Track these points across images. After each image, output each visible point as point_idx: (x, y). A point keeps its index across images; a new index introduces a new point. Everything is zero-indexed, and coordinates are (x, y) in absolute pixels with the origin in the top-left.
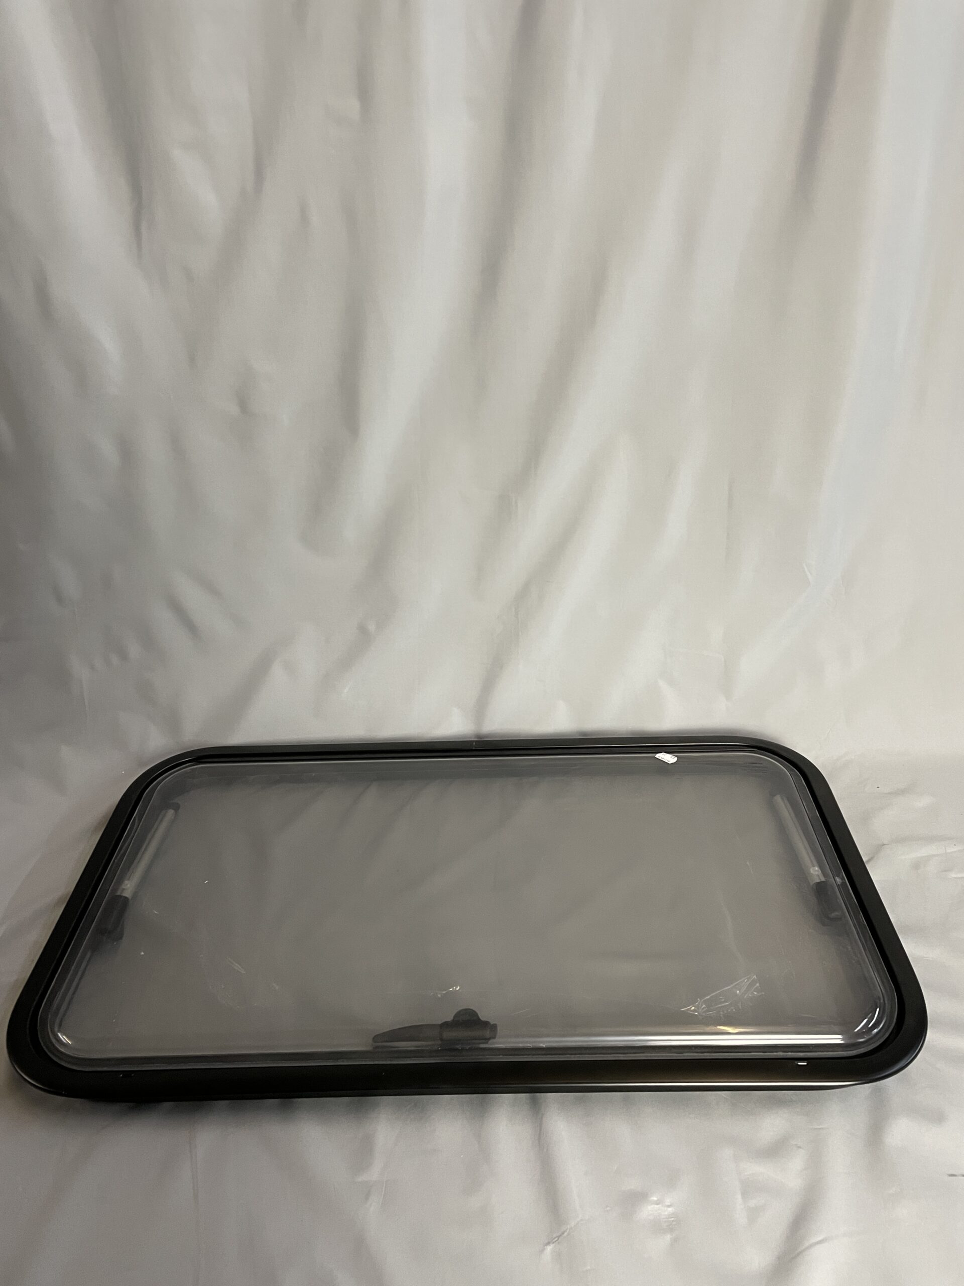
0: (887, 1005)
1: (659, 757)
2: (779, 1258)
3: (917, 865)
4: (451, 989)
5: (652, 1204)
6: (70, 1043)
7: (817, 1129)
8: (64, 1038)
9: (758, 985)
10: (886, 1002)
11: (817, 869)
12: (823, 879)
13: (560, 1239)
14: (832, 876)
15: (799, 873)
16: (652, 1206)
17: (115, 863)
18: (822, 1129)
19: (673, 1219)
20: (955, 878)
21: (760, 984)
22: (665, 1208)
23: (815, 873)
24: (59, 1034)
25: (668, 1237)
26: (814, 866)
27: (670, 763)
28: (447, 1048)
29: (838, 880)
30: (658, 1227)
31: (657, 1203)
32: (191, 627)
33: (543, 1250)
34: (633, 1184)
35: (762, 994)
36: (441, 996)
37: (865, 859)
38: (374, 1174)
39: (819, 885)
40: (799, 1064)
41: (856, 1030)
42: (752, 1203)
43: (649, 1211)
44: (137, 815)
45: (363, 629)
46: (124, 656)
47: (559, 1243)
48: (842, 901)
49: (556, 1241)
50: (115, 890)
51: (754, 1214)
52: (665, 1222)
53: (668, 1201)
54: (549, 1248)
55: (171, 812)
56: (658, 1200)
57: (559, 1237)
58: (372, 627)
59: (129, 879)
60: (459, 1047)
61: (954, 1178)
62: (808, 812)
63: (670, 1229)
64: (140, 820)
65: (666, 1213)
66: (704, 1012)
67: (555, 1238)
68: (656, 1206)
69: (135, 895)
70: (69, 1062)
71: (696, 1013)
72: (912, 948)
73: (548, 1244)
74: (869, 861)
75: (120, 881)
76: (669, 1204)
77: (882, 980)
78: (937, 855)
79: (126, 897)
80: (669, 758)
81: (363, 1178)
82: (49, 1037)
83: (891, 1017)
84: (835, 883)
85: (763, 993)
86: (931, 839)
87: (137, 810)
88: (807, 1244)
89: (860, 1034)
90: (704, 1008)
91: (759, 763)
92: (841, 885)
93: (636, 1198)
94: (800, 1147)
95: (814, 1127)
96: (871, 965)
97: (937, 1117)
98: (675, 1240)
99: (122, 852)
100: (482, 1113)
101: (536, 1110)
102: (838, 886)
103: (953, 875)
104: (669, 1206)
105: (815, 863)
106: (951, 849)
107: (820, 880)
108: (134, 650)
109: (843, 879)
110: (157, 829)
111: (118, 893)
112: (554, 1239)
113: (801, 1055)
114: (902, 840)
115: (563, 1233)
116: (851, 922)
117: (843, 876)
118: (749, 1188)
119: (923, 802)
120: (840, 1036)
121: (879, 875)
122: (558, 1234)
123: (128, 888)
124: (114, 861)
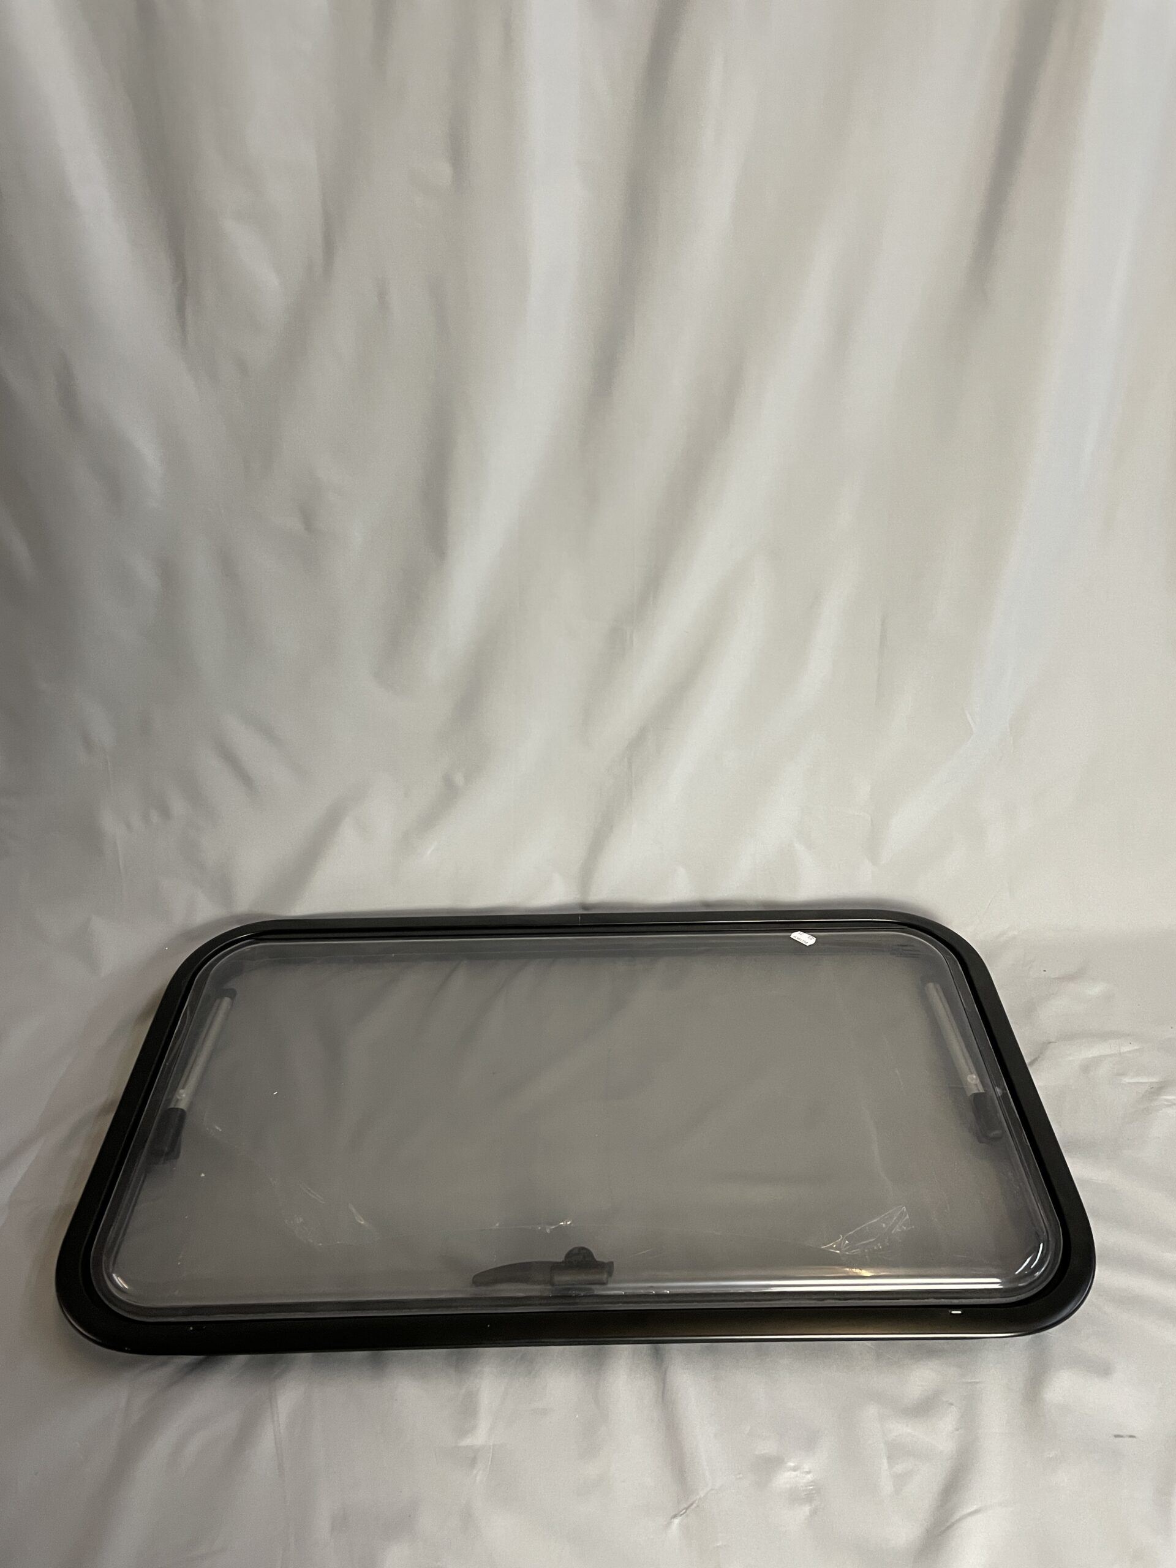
0: (1051, 1243)
1: (795, 937)
2: (927, 1531)
3: (1086, 1068)
4: (562, 1223)
5: (788, 1471)
6: (126, 1287)
7: (970, 1383)
8: (119, 1281)
9: (908, 1217)
10: (1050, 1239)
11: (974, 1077)
12: (982, 1090)
13: (688, 1512)
14: (991, 1085)
15: (955, 1085)
16: (789, 1473)
17: (167, 1067)
18: (977, 1383)
19: (811, 1487)
20: (1129, 1083)
21: (909, 1216)
22: (804, 1475)
23: (973, 1082)
24: (114, 1275)
25: (807, 1509)
26: (972, 1073)
27: (807, 945)
28: (559, 1295)
29: (998, 1090)
30: (795, 1497)
31: (795, 1469)
32: (245, 779)
33: (670, 1523)
34: (767, 1447)
35: (912, 1229)
36: (551, 1231)
37: (1027, 1061)
38: (480, 1437)
39: (977, 1096)
40: (953, 1312)
41: (1017, 1273)
42: (899, 1468)
43: (785, 1479)
44: (188, 1006)
45: (448, 782)
46: (165, 812)
47: (687, 1516)
48: (1002, 1116)
49: (684, 1513)
50: (169, 1101)
51: (901, 1481)
52: (804, 1491)
53: (806, 1468)
54: (676, 1521)
55: (227, 1000)
56: (795, 1467)
57: (687, 1509)
58: (459, 779)
59: (183, 1088)
60: (574, 1293)
61: (1120, 1439)
62: (965, 1007)
63: (809, 1498)
64: (192, 1013)
65: (804, 1481)
66: (846, 1251)
67: (683, 1510)
68: (794, 1473)
69: (191, 1104)
70: (128, 1312)
71: (838, 1252)
72: (1078, 1169)
73: (675, 1516)
74: (1032, 1063)
75: (175, 1089)
76: (807, 1470)
77: (1045, 1212)
78: (1111, 1056)
79: (182, 1110)
80: (806, 939)
81: (467, 1442)
82: (105, 1283)
83: (1056, 1255)
84: (995, 1095)
85: (913, 1227)
86: (1105, 1036)
87: (187, 1002)
88: (957, 1516)
89: (1022, 1276)
90: (848, 1245)
91: (910, 946)
92: (1001, 1096)
93: (769, 1465)
94: (952, 1404)
95: (967, 1381)
96: (1034, 1195)
97: (1104, 1370)
98: (814, 1512)
99: (173, 1055)
100: (598, 1366)
101: (659, 1363)
102: (998, 1098)
103: (1127, 1080)
104: (808, 1473)
105: (973, 1069)
106: (1125, 1049)
107: (979, 1090)
108: (178, 806)
109: (1004, 1089)
110: (212, 1022)
111: (172, 1106)
112: (681, 1511)
113: (955, 1302)
114: (1069, 1037)
115: (692, 1504)
116: (1013, 1144)
117: (1005, 1087)
118: (896, 1451)
119: (1096, 990)
120: (998, 1280)
121: (1043, 1080)
122: (686, 1506)
123: (183, 1098)
124: (165, 1065)
